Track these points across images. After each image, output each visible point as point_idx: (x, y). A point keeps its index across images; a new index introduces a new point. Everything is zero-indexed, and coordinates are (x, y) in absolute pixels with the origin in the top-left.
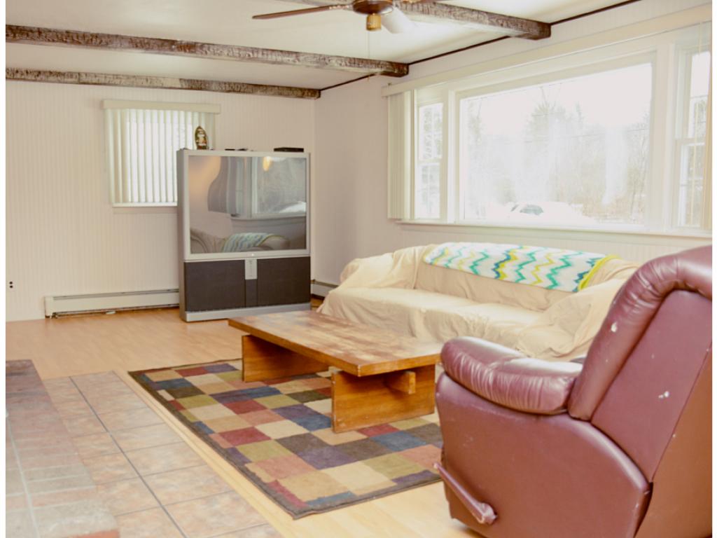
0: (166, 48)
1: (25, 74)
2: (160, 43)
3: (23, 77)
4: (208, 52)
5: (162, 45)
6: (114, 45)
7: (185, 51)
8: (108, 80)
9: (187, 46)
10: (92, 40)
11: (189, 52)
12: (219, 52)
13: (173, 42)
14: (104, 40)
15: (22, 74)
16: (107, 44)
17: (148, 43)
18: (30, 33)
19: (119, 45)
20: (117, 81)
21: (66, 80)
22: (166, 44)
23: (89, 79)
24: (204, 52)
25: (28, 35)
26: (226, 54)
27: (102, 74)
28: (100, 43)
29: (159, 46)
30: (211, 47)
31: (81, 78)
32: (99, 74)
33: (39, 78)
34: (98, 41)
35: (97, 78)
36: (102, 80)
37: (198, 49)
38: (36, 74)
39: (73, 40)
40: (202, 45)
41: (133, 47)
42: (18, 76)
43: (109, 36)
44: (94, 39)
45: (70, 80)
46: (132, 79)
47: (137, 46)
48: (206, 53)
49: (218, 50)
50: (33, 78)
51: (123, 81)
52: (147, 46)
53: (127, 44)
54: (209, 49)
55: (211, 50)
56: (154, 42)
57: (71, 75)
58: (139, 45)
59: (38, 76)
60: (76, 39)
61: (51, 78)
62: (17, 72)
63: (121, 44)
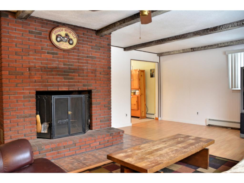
0: (206, 32)
1: (201, 48)
2: (203, 31)
3: (200, 49)
4: (222, 28)
5: (204, 31)
6: (188, 36)
7: (213, 31)
8: (228, 44)
9: (213, 29)
10: (182, 37)
11: (215, 31)
12: (227, 27)
13: (208, 29)
14: (185, 36)
15: (200, 48)
16: (186, 37)
17: (199, 32)
18: (166, 40)
19: (190, 36)
20: (232, 44)
21: (214, 47)
22: (205, 31)
23: (221, 45)
24: (221, 29)
25: (165, 41)
26: (231, 26)
27: (226, 42)
28: (184, 37)
29: (203, 32)
30: (224, 26)
31: (219, 45)
32: (225, 43)
33: (205, 49)
34: (183, 36)
35: (224, 44)
36: (226, 44)
37: (218, 29)
38: (204, 47)
39: (176, 38)
40: (220, 26)
41: (194, 35)
42: (199, 49)
43: (187, 34)
44: (182, 36)
45: (215, 47)
46: (238, 42)
47: (195, 34)
48: (222, 29)
49: (227, 26)
50: (203, 49)
51: (234, 43)
52: (199, 33)
53: (192, 35)
54: (223, 27)
55: (224, 27)
56: (201, 31)
57: (215, 45)
58: (196, 34)
59: (205, 48)
60: (177, 38)
61: (209, 48)
62: (199, 48)
63: (190, 35)
